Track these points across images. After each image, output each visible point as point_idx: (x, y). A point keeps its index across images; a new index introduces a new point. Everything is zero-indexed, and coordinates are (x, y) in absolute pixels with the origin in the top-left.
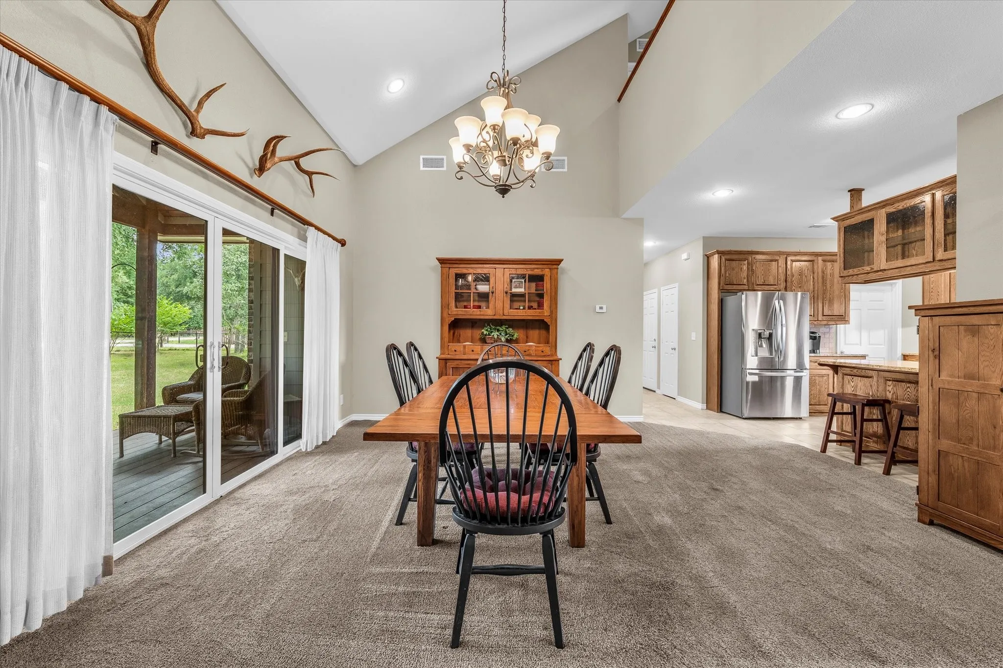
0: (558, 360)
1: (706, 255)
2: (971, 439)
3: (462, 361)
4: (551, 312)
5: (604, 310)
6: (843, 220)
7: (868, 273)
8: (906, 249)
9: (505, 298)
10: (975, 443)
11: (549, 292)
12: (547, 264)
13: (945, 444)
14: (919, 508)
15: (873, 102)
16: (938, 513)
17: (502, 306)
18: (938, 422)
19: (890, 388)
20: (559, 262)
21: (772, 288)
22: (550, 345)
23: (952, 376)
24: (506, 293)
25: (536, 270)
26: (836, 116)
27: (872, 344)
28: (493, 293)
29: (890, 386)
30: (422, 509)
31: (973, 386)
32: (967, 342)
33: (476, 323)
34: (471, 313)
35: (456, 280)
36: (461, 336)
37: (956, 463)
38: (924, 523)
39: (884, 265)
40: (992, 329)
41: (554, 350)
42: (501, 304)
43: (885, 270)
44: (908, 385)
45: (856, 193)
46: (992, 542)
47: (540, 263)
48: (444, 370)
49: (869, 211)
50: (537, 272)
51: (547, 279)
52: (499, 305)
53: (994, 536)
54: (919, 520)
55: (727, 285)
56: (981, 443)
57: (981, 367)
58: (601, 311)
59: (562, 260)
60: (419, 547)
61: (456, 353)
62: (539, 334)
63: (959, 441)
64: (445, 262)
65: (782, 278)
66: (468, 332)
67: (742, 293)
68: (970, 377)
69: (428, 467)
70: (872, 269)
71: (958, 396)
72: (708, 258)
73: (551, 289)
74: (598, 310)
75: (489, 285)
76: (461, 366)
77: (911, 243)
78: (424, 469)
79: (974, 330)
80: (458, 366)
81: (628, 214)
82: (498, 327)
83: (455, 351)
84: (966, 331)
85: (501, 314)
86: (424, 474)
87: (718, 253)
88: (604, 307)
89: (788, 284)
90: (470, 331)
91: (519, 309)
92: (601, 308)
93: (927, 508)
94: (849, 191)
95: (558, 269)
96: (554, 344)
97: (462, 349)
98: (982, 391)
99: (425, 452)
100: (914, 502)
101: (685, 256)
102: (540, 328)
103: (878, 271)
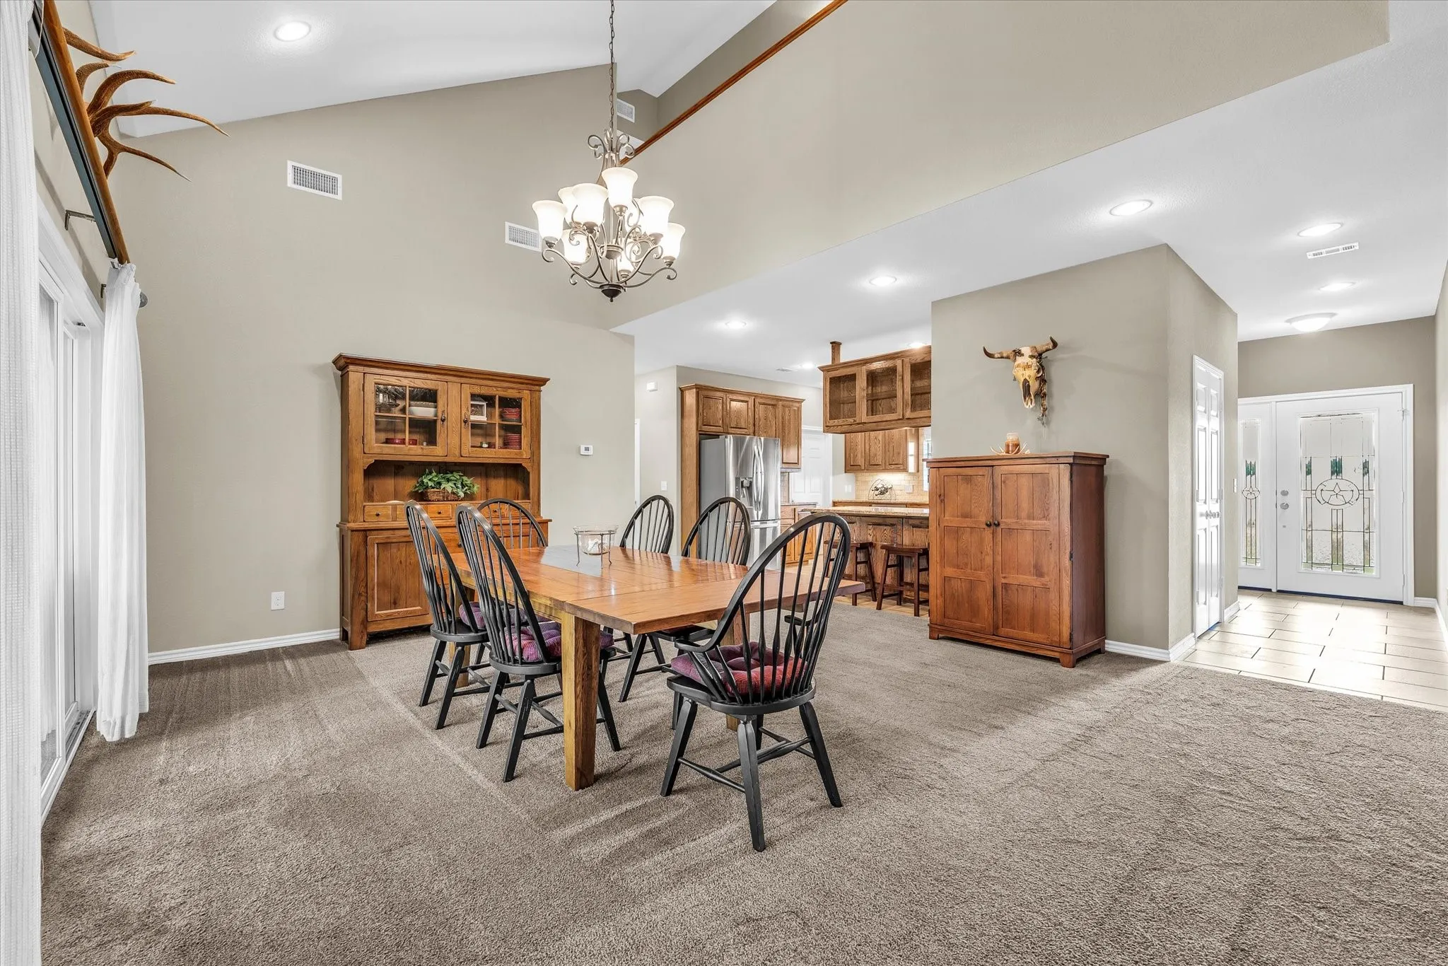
0: (546, 522)
1: (680, 389)
2: (966, 564)
3: (397, 532)
4: (533, 454)
5: (590, 452)
6: (828, 371)
7: (851, 425)
8: (874, 404)
9: (463, 430)
10: (969, 567)
11: (529, 424)
12: (527, 384)
13: (949, 571)
14: (930, 627)
15: (896, 277)
16: (944, 628)
17: (458, 443)
18: (943, 555)
19: (870, 532)
20: (543, 381)
21: (743, 431)
22: (530, 501)
23: (953, 516)
24: (465, 422)
25: (510, 391)
26: (870, 282)
27: (813, 492)
28: (443, 421)
29: (871, 530)
30: (580, 737)
31: (968, 523)
32: (964, 489)
33: (403, 468)
34: (407, 452)
35: (377, 396)
36: (375, 490)
37: (956, 584)
38: (934, 639)
39: (864, 418)
40: (980, 479)
41: (536, 507)
42: (457, 439)
43: (865, 423)
44: (885, 527)
45: (836, 346)
46: (981, 641)
47: (516, 380)
48: (362, 548)
49: (852, 366)
50: (512, 394)
51: (525, 405)
52: (454, 440)
53: (982, 635)
54: (930, 638)
55: (705, 425)
56: (973, 566)
57: (973, 507)
58: (586, 453)
59: (548, 380)
60: (577, 793)
61: (381, 519)
62: (506, 486)
63: (958, 567)
64: (357, 362)
65: (751, 421)
66: (389, 483)
67: (726, 437)
68: (965, 516)
69: (588, 675)
70: (855, 421)
71: (956, 532)
72: (682, 391)
73: (531, 419)
74: (583, 452)
75: (436, 407)
76: (394, 540)
77: (878, 399)
78: (583, 679)
79: (968, 479)
80: (389, 541)
81: (622, 329)
82: (449, 476)
83: (378, 515)
84: (962, 480)
85: (457, 453)
86: (583, 687)
87: (696, 388)
88: (591, 447)
89: (756, 429)
90: (393, 481)
91: (481, 447)
92: (587, 449)
93: (936, 626)
94: (831, 343)
95: (540, 391)
96: (536, 499)
97: (390, 512)
98: (974, 526)
99: (584, 655)
100: (927, 624)
101: (651, 386)
102: (506, 477)
103: (858, 424)
